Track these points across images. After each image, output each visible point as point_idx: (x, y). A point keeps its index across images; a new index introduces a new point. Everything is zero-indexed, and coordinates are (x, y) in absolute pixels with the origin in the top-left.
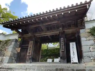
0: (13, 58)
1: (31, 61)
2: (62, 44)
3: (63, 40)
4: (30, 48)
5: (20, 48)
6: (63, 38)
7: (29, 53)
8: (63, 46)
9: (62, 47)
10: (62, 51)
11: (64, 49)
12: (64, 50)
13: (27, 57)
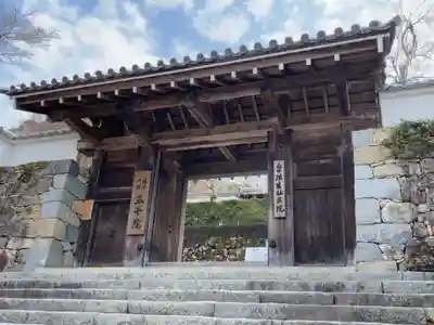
0: (63, 244)
1: (146, 259)
2: (279, 186)
3: (283, 170)
4: (140, 201)
5: (92, 202)
6: (282, 163)
7: (136, 223)
8: (283, 196)
9: (279, 200)
10: (277, 215)
11: (283, 208)
12: (286, 214)
13: (128, 242)
